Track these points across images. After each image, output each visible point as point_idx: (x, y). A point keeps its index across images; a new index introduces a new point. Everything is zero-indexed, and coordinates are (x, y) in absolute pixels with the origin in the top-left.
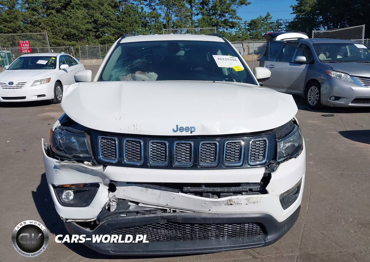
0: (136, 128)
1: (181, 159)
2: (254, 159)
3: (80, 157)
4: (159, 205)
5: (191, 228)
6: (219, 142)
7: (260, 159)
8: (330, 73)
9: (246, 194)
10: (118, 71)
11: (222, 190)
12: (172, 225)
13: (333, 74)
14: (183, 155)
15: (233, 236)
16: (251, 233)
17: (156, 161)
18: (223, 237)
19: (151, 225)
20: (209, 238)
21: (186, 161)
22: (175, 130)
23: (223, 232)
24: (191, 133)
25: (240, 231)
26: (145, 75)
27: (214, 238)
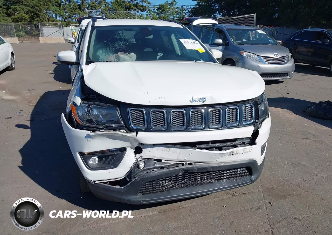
0: (161, 100)
1: (194, 123)
2: (245, 120)
3: (113, 127)
4: (179, 160)
5: (201, 175)
6: (222, 108)
7: (249, 120)
8: (242, 53)
9: (240, 147)
10: (104, 52)
11: (224, 145)
12: (187, 175)
13: (245, 54)
14: (196, 120)
15: (230, 179)
16: (242, 175)
17: (176, 126)
18: (223, 180)
19: (171, 177)
20: (213, 182)
21: (199, 125)
22: (192, 100)
23: (223, 177)
24: (203, 103)
25: (234, 174)
26: (127, 56)
27: (217, 182)
